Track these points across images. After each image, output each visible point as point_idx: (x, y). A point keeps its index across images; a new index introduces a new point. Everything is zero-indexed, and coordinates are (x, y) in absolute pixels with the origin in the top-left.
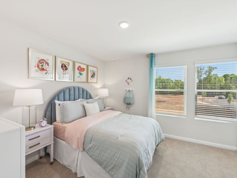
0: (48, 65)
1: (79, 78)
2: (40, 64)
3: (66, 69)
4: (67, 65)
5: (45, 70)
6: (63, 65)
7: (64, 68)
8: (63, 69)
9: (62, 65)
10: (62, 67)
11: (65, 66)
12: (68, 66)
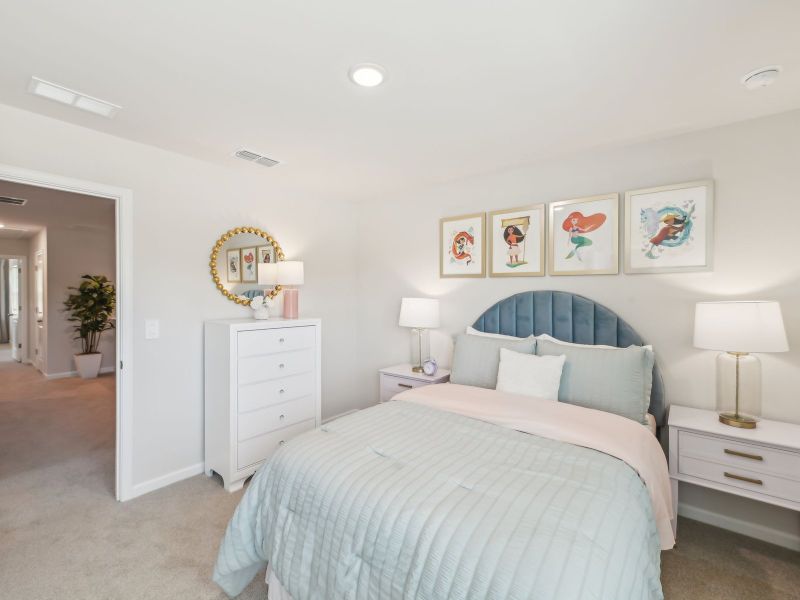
0: (472, 242)
1: (574, 257)
2: (458, 245)
3: (520, 239)
4: (520, 228)
5: (468, 255)
6: (511, 231)
7: (513, 237)
8: (510, 242)
9: (506, 230)
10: (506, 235)
11: (517, 231)
12: (526, 229)
